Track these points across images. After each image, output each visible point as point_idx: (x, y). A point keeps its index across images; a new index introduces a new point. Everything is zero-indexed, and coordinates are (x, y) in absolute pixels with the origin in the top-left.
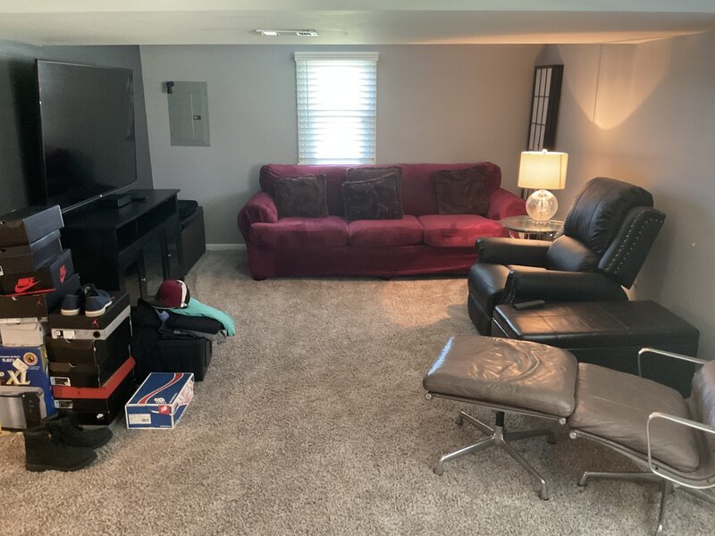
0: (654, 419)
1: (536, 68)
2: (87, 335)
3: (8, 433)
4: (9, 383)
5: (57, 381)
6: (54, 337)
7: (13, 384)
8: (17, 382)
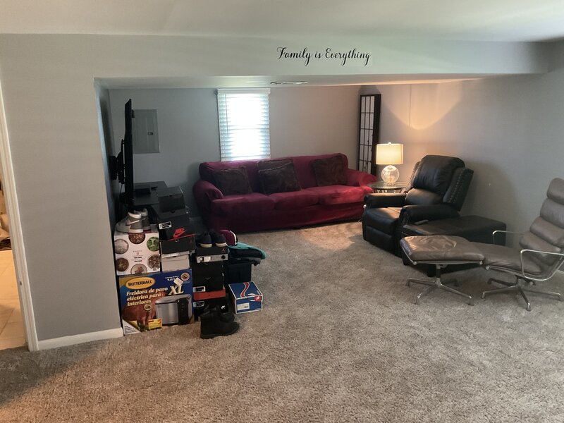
0: (524, 252)
1: (361, 96)
2: (218, 258)
3: (167, 327)
4: (170, 294)
5: (197, 290)
6: (199, 262)
7: (173, 294)
8: (175, 293)
